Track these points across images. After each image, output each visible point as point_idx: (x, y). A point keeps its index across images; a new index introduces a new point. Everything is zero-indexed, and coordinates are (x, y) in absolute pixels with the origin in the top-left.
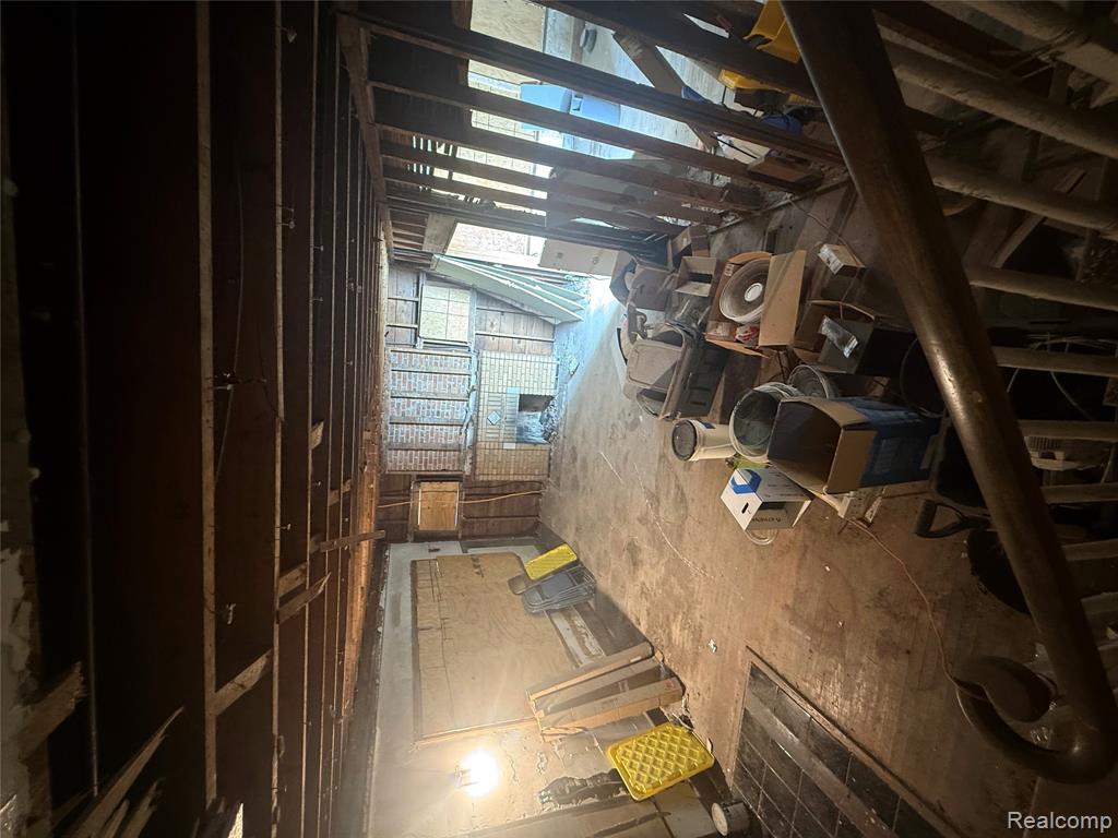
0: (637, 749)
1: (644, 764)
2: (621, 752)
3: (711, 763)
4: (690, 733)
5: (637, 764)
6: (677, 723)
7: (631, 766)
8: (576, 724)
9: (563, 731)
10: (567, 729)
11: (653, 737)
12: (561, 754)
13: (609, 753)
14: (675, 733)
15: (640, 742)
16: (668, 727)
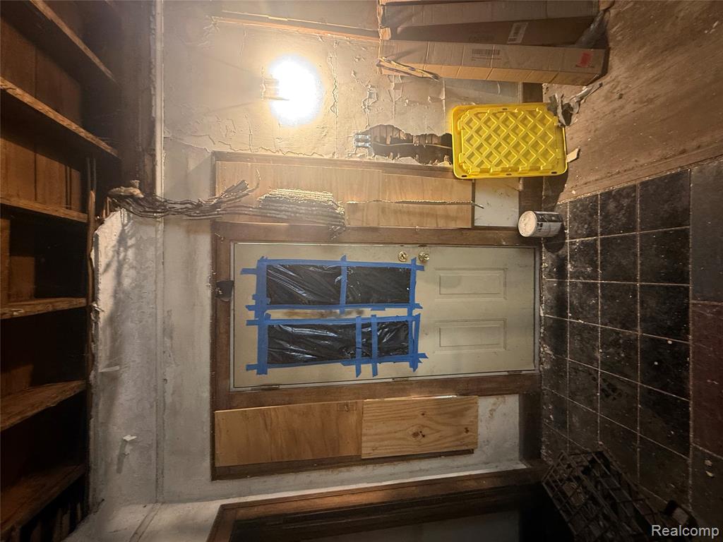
0: (486, 123)
1: (485, 145)
2: (466, 120)
3: (560, 172)
4: (560, 128)
5: (477, 141)
6: (552, 109)
7: (469, 140)
8: (428, 67)
9: (405, 69)
10: (413, 69)
11: (513, 114)
12: (396, 95)
13: (452, 112)
14: (542, 120)
15: (494, 114)
16: (539, 110)
